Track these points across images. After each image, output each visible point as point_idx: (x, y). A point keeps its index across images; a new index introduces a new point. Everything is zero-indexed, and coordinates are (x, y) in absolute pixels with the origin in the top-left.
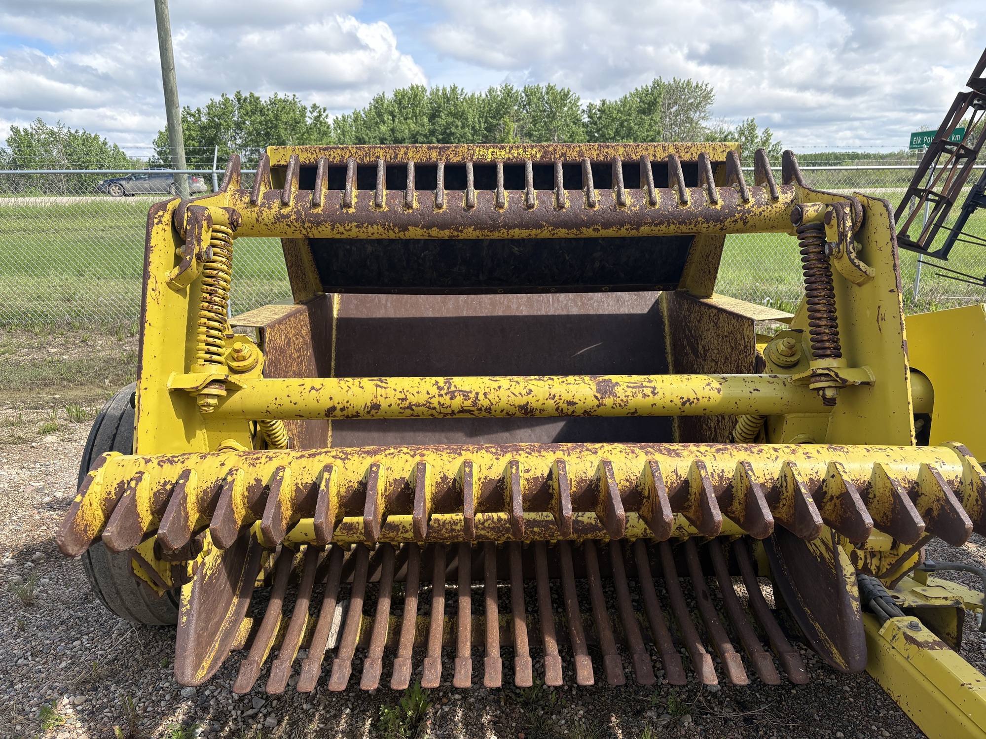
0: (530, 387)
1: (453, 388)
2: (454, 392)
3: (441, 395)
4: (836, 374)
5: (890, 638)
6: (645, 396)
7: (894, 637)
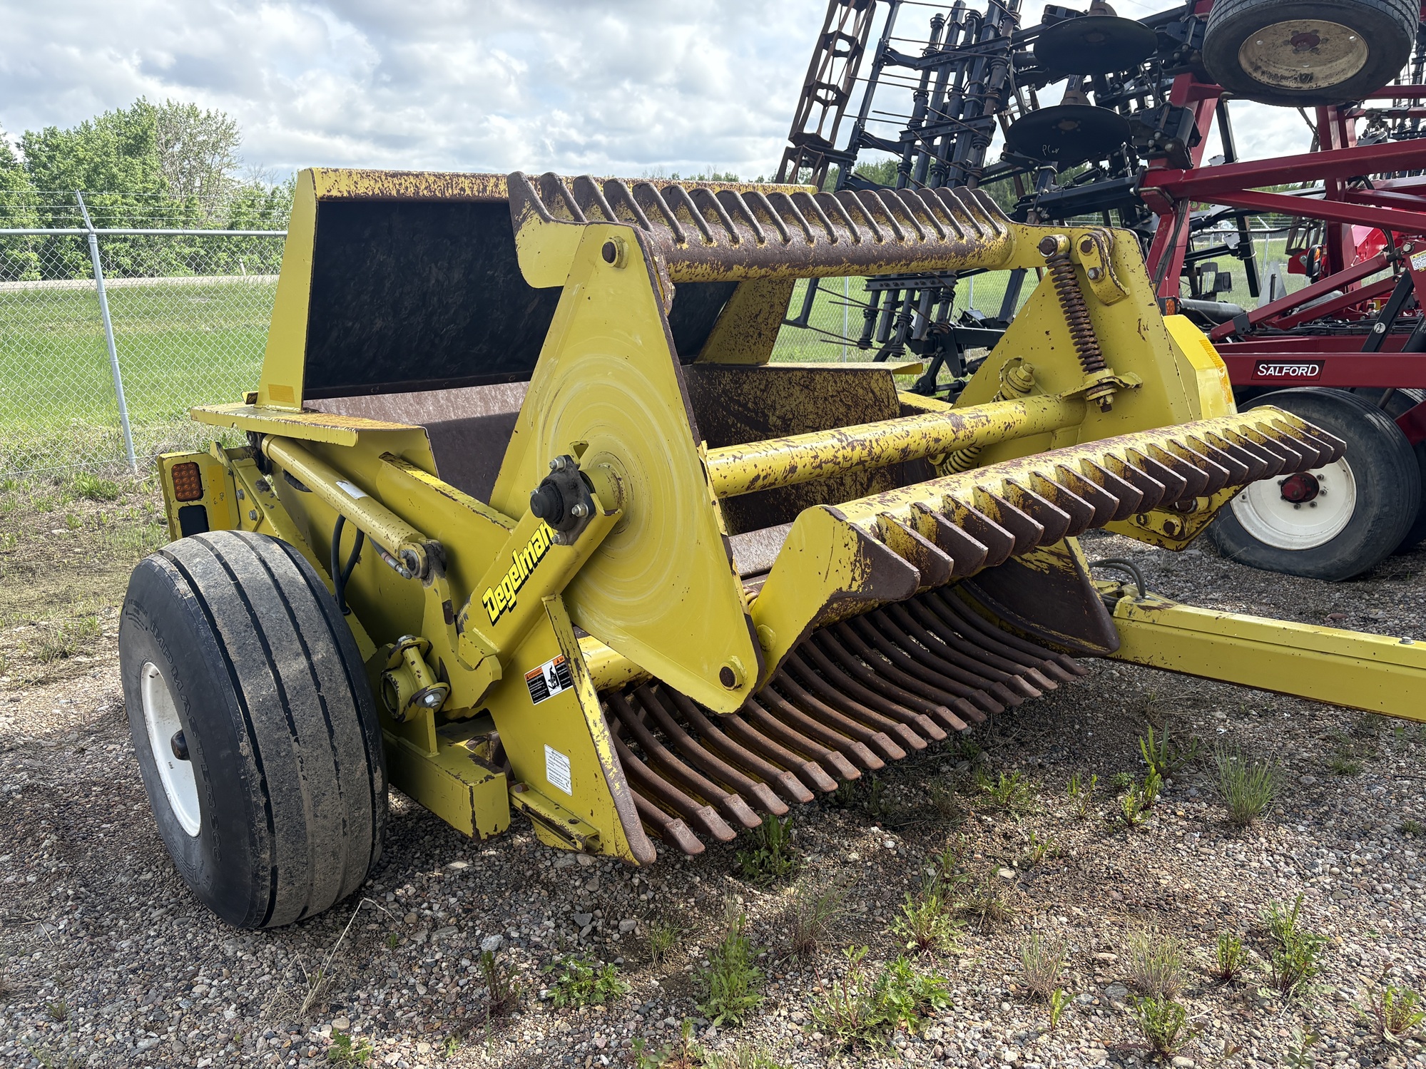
0: (905, 428)
1: (850, 440)
2: (852, 442)
3: (844, 448)
4: (1121, 381)
5: (1126, 615)
6: (983, 425)
7: (1130, 613)
